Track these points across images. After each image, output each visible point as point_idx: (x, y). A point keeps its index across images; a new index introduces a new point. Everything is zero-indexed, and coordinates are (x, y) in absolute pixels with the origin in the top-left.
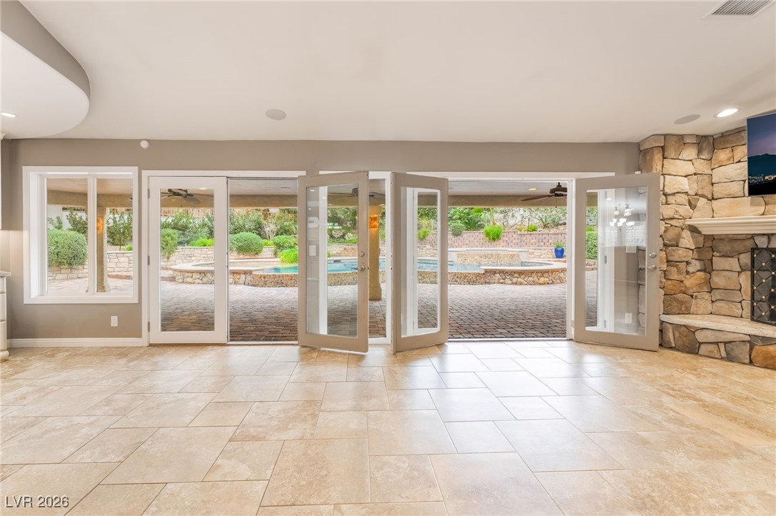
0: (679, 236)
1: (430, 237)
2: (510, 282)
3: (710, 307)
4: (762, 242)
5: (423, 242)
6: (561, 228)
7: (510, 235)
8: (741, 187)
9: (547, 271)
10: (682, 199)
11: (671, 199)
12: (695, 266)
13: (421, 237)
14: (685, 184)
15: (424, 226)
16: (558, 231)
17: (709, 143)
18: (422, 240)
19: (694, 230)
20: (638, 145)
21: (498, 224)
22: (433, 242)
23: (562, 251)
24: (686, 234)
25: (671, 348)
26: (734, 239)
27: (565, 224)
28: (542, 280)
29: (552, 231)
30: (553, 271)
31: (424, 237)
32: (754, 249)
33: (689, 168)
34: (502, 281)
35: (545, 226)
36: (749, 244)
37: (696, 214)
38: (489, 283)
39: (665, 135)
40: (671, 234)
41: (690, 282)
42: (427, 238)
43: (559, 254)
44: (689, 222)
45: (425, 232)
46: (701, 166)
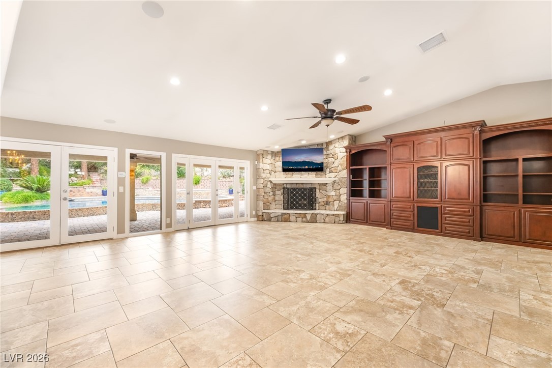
0: (267, 184)
1: (151, 182)
2: (209, 207)
3: (275, 207)
4: (285, 186)
5: (145, 185)
6: (232, 178)
7: (205, 182)
8: (281, 169)
9: (226, 200)
10: (268, 171)
11: (265, 172)
12: (271, 193)
13: (145, 182)
14: (268, 167)
15: (146, 174)
16: (230, 180)
17: (274, 154)
18: (145, 184)
19: (271, 182)
20: (256, 152)
21: (198, 174)
22: (154, 185)
23: (232, 191)
24: (269, 183)
25: (265, 221)
26: (280, 185)
27: (233, 176)
28: (224, 205)
29: (228, 179)
30: (229, 200)
31: (147, 181)
32: (284, 188)
33: (269, 162)
34: (204, 206)
35: (224, 177)
36: (283, 186)
37: (271, 177)
38: (197, 208)
39: (263, 150)
40: (265, 183)
41: (270, 199)
42: (149, 182)
43: (231, 192)
44: (270, 179)
45: (148, 178)
46: (272, 161)
